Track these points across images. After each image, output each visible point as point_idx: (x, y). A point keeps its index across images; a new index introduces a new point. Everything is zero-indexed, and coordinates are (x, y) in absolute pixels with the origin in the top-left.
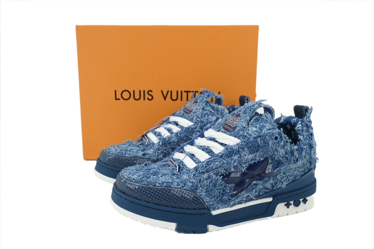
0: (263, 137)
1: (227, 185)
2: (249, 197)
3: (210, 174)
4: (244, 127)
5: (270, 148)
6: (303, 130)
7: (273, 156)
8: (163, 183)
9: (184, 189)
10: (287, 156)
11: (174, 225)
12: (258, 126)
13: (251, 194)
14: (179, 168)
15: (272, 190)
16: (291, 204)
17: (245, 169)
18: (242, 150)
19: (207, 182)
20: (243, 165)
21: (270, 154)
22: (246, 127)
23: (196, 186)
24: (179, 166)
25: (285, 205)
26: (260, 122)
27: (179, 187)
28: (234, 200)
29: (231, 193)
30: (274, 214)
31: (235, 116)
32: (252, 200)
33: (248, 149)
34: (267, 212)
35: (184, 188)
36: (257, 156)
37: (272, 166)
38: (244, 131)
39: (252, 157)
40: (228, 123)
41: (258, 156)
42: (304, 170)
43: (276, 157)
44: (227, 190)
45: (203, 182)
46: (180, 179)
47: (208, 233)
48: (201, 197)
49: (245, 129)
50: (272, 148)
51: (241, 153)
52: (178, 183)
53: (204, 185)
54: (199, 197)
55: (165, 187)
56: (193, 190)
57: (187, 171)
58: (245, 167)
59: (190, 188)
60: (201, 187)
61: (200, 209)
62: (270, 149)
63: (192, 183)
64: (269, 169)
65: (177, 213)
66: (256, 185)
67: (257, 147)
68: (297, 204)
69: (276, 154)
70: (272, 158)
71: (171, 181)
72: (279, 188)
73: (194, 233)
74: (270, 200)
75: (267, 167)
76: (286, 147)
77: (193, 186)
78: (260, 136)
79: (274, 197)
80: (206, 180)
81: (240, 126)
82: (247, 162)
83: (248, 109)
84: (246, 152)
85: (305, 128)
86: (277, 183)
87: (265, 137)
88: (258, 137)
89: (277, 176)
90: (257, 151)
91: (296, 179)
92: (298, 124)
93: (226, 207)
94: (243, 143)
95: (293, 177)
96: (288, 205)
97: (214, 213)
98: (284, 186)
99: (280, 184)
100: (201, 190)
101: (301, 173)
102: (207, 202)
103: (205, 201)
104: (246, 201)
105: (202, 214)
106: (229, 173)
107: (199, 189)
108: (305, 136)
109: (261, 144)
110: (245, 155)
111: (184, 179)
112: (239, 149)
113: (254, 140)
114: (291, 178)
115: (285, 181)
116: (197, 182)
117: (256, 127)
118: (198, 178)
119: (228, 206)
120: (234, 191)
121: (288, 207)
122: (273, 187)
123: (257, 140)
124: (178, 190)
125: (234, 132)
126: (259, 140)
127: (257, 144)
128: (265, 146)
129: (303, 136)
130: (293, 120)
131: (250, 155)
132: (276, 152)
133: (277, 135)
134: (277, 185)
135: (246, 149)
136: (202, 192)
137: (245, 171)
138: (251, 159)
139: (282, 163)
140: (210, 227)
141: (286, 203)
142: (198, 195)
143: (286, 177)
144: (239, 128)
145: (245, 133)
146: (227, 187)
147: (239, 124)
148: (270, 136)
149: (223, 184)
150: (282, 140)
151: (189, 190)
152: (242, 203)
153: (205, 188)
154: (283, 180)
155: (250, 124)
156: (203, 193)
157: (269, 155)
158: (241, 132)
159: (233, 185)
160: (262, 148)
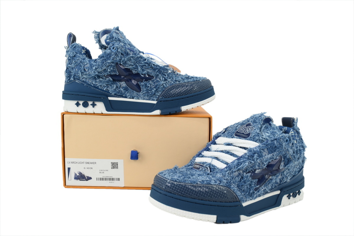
0: (278, 140)
1: (253, 180)
2: (265, 191)
3: (240, 171)
4: (258, 133)
5: (284, 148)
6: (295, 136)
7: (285, 155)
8: (203, 181)
9: (222, 186)
10: (294, 154)
11: (214, 217)
12: (269, 132)
13: (267, 188)
14: (210, 169)
15: (280, 184)
16: (291, 196)
17: (265, 166)
18: (263, 151)
19: (238, 179)
20: (264, 163)
21: (284, 153)
22: (260, 133)
23: (230, 182)
24: (209, 167)
25: (287, 196)
26: (270, 129)
27: (217, 184)
28: (256, 193)
29: (255, 187)
30: (281, 204)
31: (245, 125)
32: (267, 193)
33: (267, 150)
34: (276, 203)
35: (221, 184)
36: (274, 155)
37: (284, 163)
38: (259, 137)
39: (270, 156)
40: (239, 131)
41: (276, 155)
42: (300, 167)
43: (288, 156)
44: (253, 184)
45: (235, 179)
46: (215, 177)
47: (240, 222)
48: (234, 191)
49: (259, 135)
50: (285, 148)
51: (262, 153)
52: (214, 180)
53: (236, 181)
54: (233, 191)
55: (206, 184)
56: (228, 186)
57: (219, 171)
58: (266, 164)
59: (225, 184)
60: (233, 183)
61: (234, 202)
62: (284, 150)
63: (226, 180)
64: (282, 166)
65: (218, 206)
66: (271, 179)
67: (275, 148)
68: (294, 196)
69: (288, 153)
70: (284, 157)
71: (209, 179)
72: (285, 182)
73: (231, 222)
74: (278, 192)
75: (280, 164)
76: (293, 148)
77: (227, 183)
78: (276, 139)
79: (281, 190)
80: (237, 177)
81: (254, 132)
82: (267, 161)
83: (257, 119)
84: (266, 153)
85: (296, 134)
86: (283, 178)
87: (280, 139)
88: (274, 140)
89: (284, 172)
90: (275, 151)
91: (295, 174)
92: (291, 131)
93: (251, 200)
94: (263, 145)
95: (293, 172)
96: (289, 197)
97: (245, 204)
98: (288, 181)
99: (286, 179)
100: (234, 185)
101: (298, 170)
102: (239, 196)
103: (237, 194)
104: (264, 194)
105: (236, 206)
106: (254, 170)
107: (232, 185)
108: (298, 140)
109: (277, 145)
110: (266, 155)
111: (219, 177)
112: (260, 150)
113: (272, 142)
114: (293, 174)
115: (288, 176)
116: (231, 179)
117: (268, 133)
118: (231, 176)
119: (253, 199)
120: (257, 185)
121: (289, 198)
122: (281, 181)
123: (274, 143)
124: (216, 187)
125: (249, 137)
126: (275, 142)
127: (274, 146)
128: (280, 147)
129: (296, 140)
130: (284, 129)
131: (269, 155)
132: (288, 152)
133: (288, 139)
134: (284, 179)
135: (266, 150)
136: (234, 188)
137: (265, 168)
138: (270, 158)
139: (290, 161)
140: (242, 217)
141: (288, 195)
142: (232, 190)
143: (289, 173)
144: (253, 134)
145: (260, 138)
146: (252, 182)
147: (253, 131)
148: (283, 139)
149: (250, 180)
150: (290, 142)
151: (224, 186)
152: (260, 196)
153: (237, 183)
154: (287, 175)
155: (262, 131)
156: (236, 188)
157: (282, 154)
158: (257, 138)
159: (257, 180)
160: (279, 148)
